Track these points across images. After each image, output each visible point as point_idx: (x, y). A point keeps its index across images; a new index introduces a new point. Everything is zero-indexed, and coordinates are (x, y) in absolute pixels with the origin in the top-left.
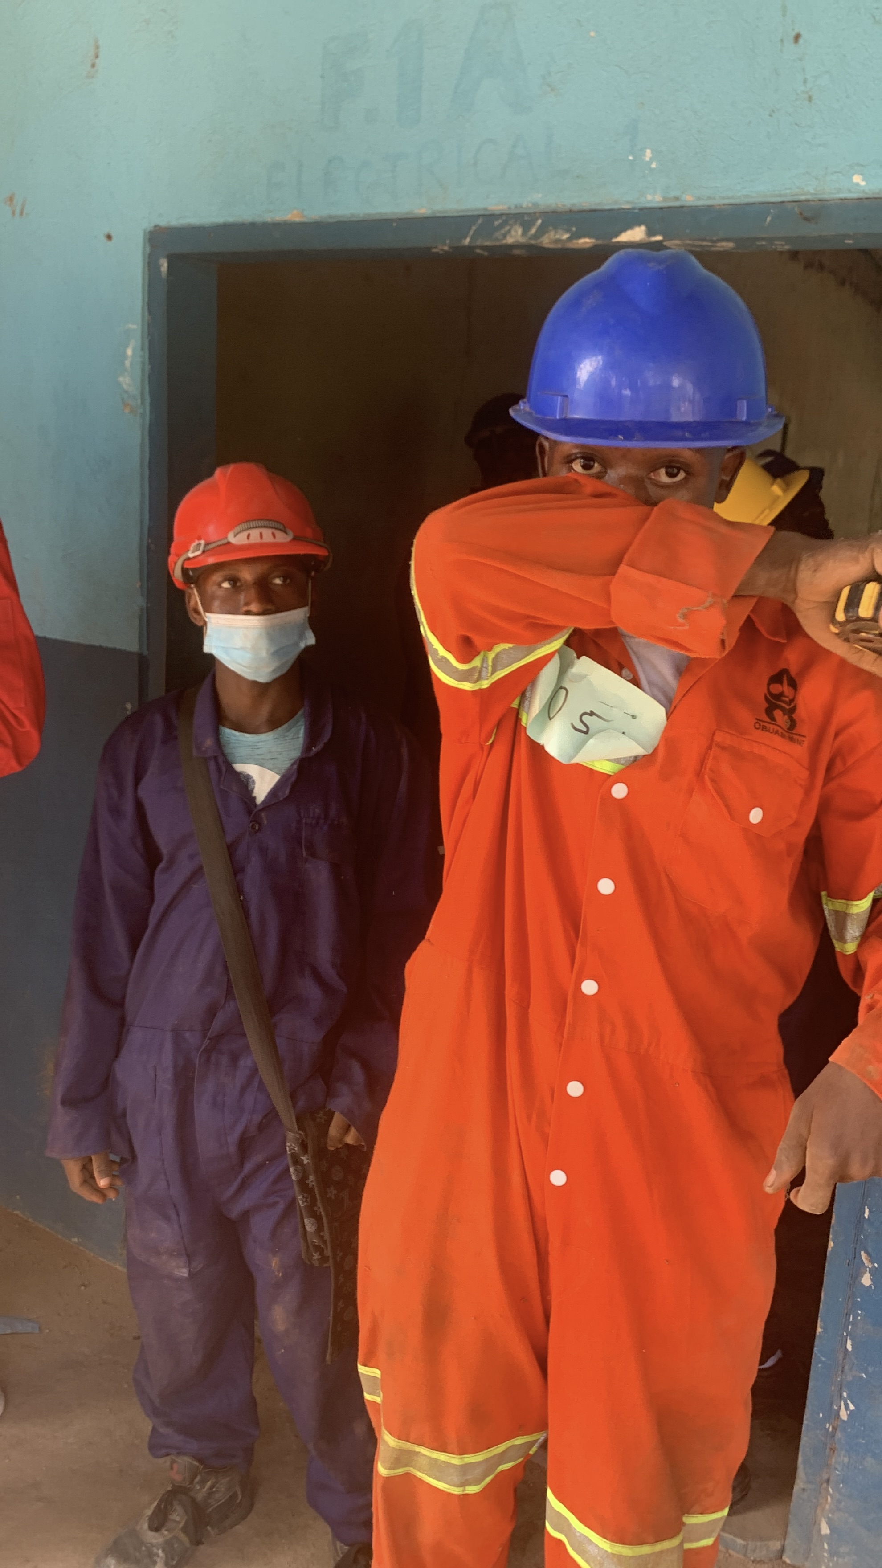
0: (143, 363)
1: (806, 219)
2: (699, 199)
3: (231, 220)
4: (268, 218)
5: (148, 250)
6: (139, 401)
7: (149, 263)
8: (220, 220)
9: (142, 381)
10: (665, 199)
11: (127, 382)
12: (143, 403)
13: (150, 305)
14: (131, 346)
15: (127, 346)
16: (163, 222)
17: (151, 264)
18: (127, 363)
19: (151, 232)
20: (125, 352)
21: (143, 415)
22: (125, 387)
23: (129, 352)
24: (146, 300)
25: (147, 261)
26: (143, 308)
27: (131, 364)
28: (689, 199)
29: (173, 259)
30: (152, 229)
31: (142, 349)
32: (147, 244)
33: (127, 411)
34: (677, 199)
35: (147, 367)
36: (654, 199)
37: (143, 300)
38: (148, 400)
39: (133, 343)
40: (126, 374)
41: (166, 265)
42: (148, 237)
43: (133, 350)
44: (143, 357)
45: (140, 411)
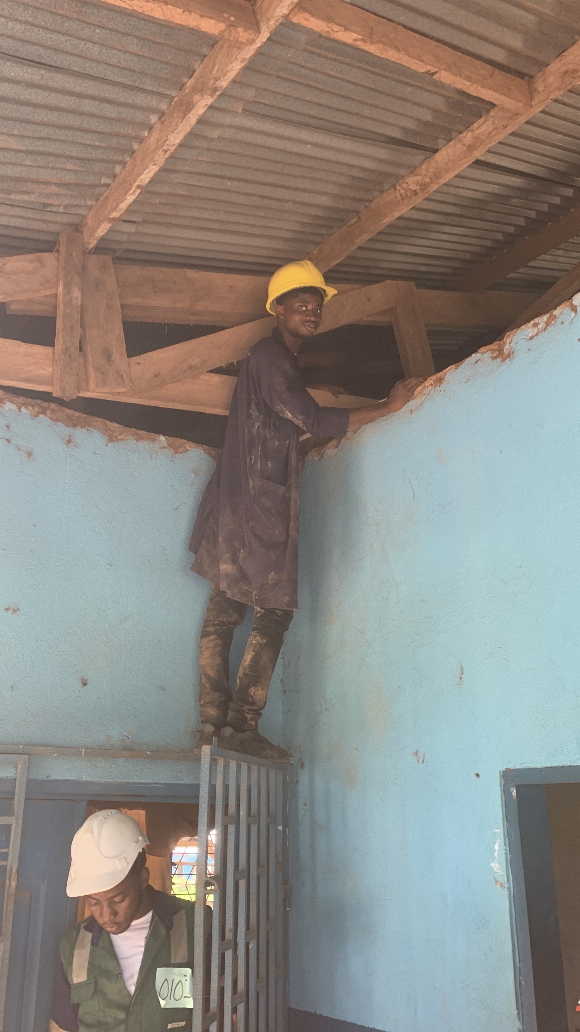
0: (506, 854)
3: (554, 764)
5: (503, 782)
6: (506, 880)
7: (504, 790)
8: (548, 765)
9: (507, 865)
11: (497, 866)
12: (508, 880)
13: (507, 817)
14: (497, 843)
15: (495, 843)
16: (511, 766)
17: (506, 792)
18: (496, 854)
20: (494, 847)
21: (509, 888)
22: (496, 870)
23: (496, 847)
24: (504, 813)
26: (503, 819)
27: (498, 855)
29: (518, 788)
30: (504, 770)
31: (505, 845)
32: (502, 779)
33: (498, 886)
35: (509, 856)
37: (503, 814)
38: (511, 878)
39: (498, 841)
40: (495, 861)
41: (515, 791)
42: (502, 774)
43: (499, 846)
44: (506, 850)
45: (507, 886)
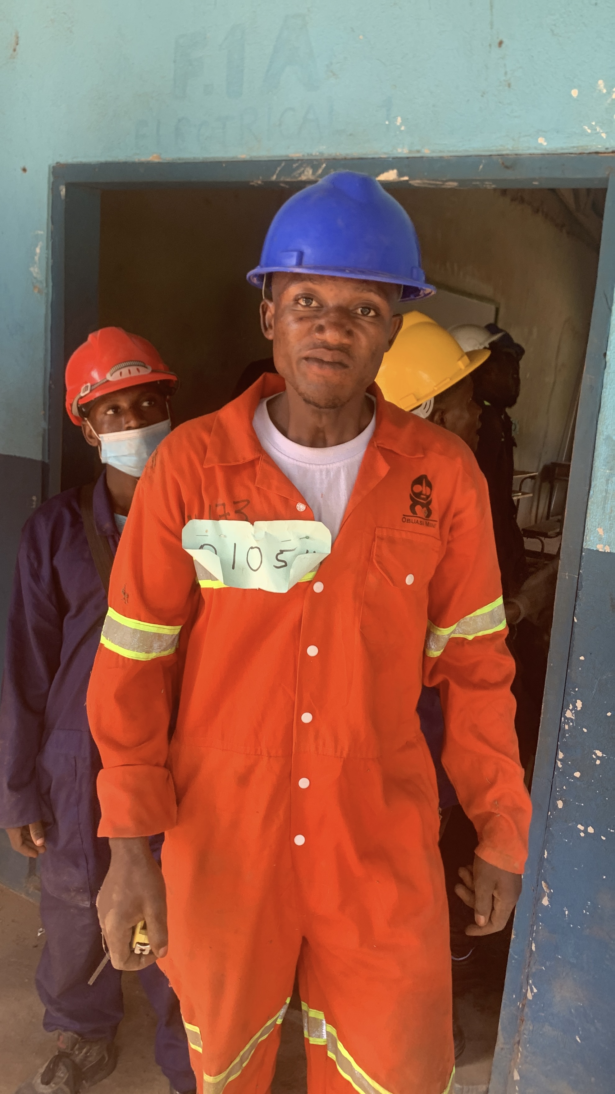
0: (47, 258)
1: (507, 167)
2: (433, 152)
3: (110, 159)
4: (136, 159)
5: (52, 180)
6: (45, 285)
7: (52, 189)
8: (103, 159)
9: (47, 270)
10: (410, 152)
11: (36, 271)
12: (47, 286)
13: (53, 219)
14: (39, 246)
15: (37, 246)
16: (63, 160)
17: (54, 189)
18: (36, 258)
19: (53, 167)
20: (35, 250)
21: (47, 294)
22: (35, 275)
23: (38, 250)
24: (50, 214)
25: (51, 187)
26: (48, 220)
27: (39, 259)
28: (426, 152)
29: (69, 186)
30: (55, 165)
31: (47, 249)
32: (51, 175)
33: (36, 291)
34: (418, 151)
35: (50, 261)
36: (402, 151)
37: (48, 214)
38: (51, 284)
39: (40, 244)
40: (35, 266)
41: (64, 190)
42: (52, 170)
43: (41, 249)
44: (48, 254)
45: (45, 291)
